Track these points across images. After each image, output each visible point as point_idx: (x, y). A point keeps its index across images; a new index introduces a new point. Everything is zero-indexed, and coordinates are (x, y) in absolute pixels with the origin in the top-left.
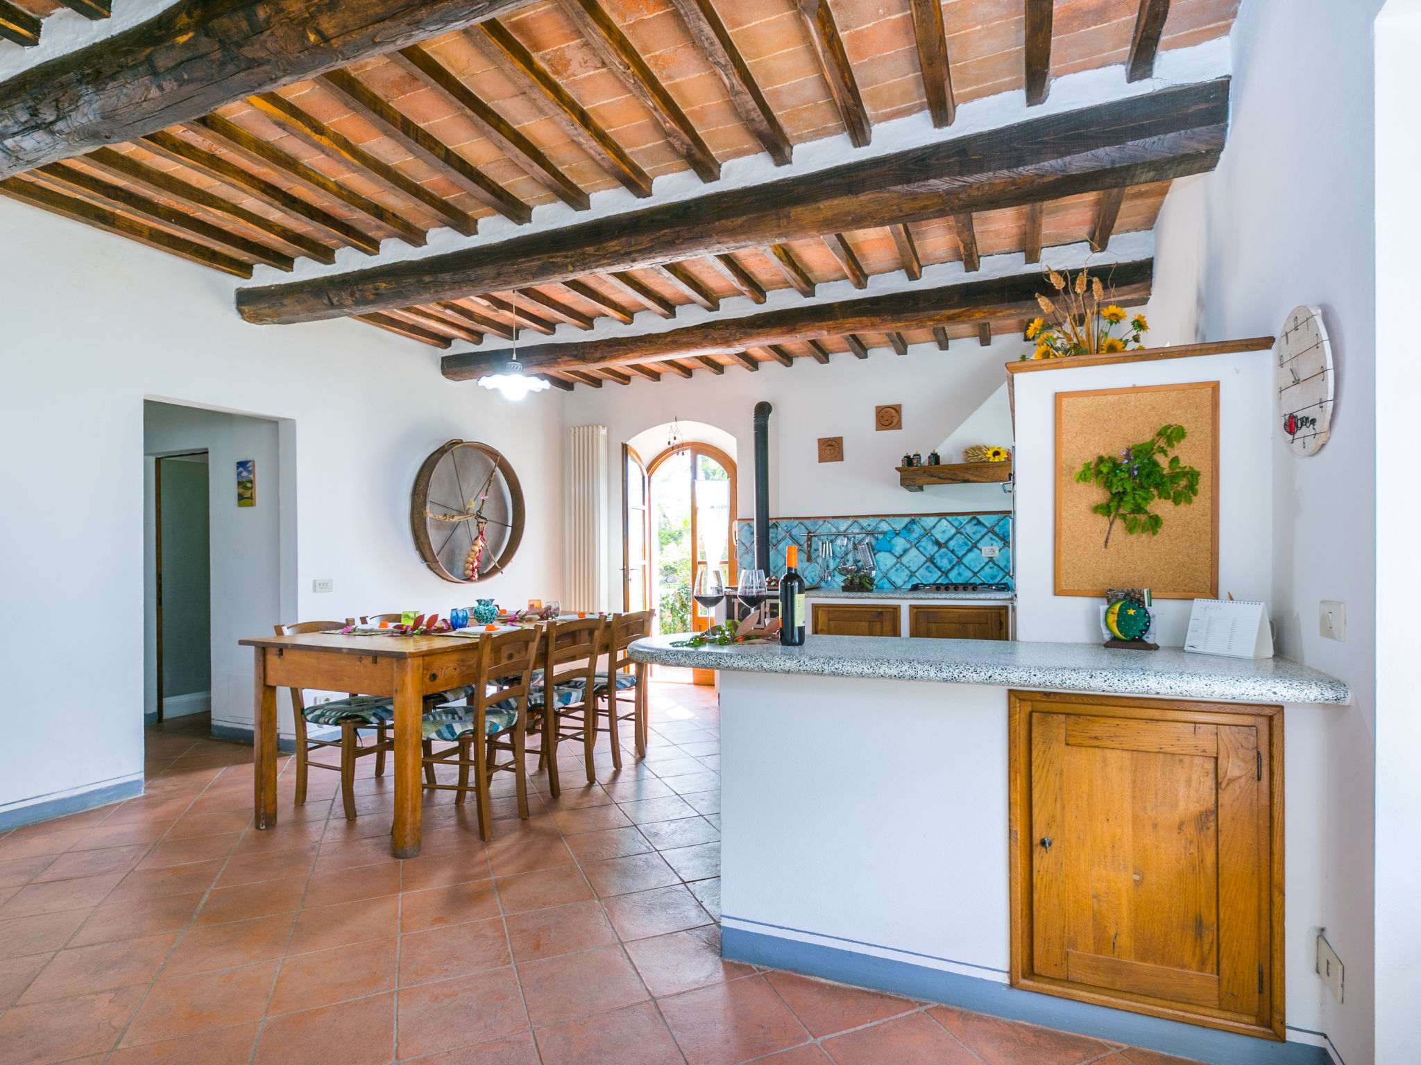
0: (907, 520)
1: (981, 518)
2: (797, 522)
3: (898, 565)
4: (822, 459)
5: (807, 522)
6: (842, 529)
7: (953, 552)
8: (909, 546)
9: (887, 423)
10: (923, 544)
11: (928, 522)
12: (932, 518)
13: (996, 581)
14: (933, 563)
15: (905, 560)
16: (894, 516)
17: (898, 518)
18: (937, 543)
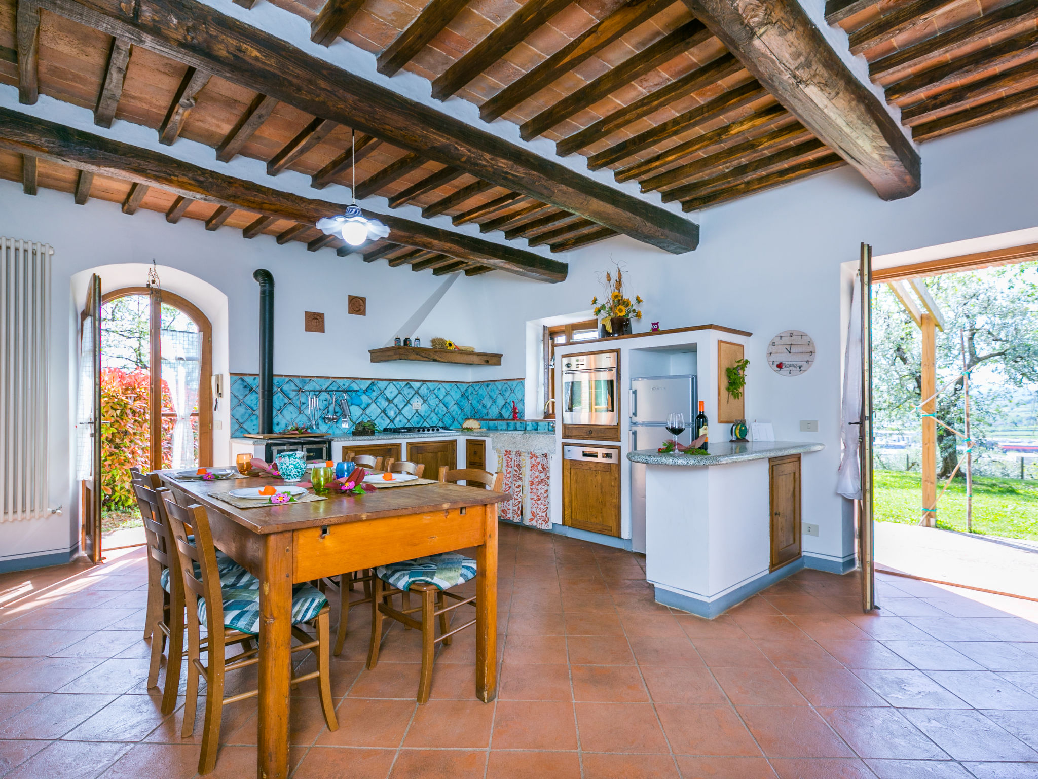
0: (369, 382)
1: (412, 383)
2: (287, 379)
3: (364, 415)
4: (308, 329)
5: (297, 381)
6: (324, 387)
7: (396, 406)
8: (370, 401)
9: (357, 309)
10: (379, 400)
11: (382, 385)
12: (384, 382)
13: (419, 425)
14: (386, 415)
15: (368, 411)
16: (361, 379)
17: (363, 381)
18: (387, 399)
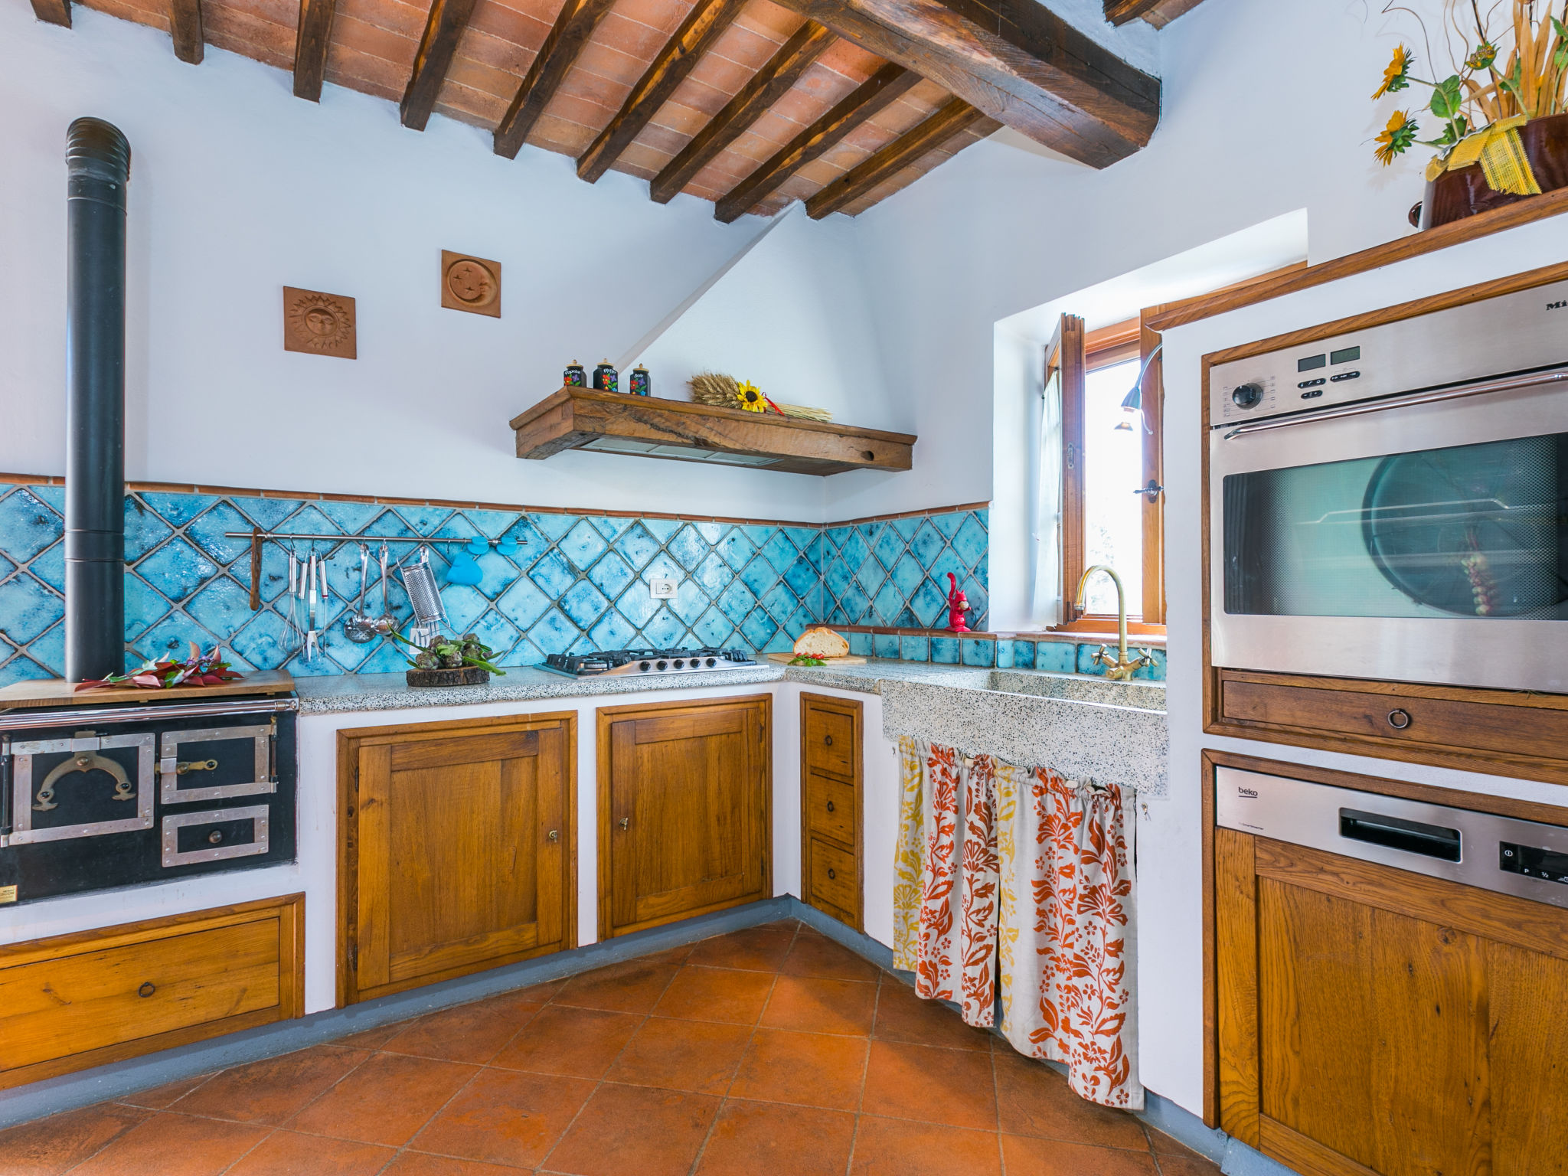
0: (511, 517)
1: (650, 524)
2: (212, 499)
3: (491, 617)
4: (294, 342)
5: (249, 505)
6: (352, 528)
7: (600, 588)
8: (513, 574)
9: (470, 295)
10: (544, 570)
11: (553, 525)
12: (561, 518)
13: (671, 645)
15: (506, 604)
16: (482, 505)
17: (491, 512)
18: (571, 569)
